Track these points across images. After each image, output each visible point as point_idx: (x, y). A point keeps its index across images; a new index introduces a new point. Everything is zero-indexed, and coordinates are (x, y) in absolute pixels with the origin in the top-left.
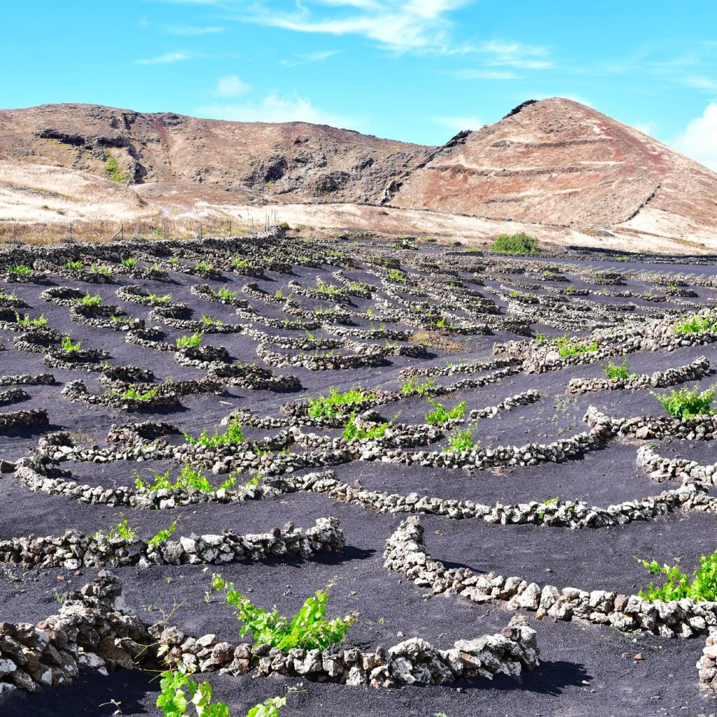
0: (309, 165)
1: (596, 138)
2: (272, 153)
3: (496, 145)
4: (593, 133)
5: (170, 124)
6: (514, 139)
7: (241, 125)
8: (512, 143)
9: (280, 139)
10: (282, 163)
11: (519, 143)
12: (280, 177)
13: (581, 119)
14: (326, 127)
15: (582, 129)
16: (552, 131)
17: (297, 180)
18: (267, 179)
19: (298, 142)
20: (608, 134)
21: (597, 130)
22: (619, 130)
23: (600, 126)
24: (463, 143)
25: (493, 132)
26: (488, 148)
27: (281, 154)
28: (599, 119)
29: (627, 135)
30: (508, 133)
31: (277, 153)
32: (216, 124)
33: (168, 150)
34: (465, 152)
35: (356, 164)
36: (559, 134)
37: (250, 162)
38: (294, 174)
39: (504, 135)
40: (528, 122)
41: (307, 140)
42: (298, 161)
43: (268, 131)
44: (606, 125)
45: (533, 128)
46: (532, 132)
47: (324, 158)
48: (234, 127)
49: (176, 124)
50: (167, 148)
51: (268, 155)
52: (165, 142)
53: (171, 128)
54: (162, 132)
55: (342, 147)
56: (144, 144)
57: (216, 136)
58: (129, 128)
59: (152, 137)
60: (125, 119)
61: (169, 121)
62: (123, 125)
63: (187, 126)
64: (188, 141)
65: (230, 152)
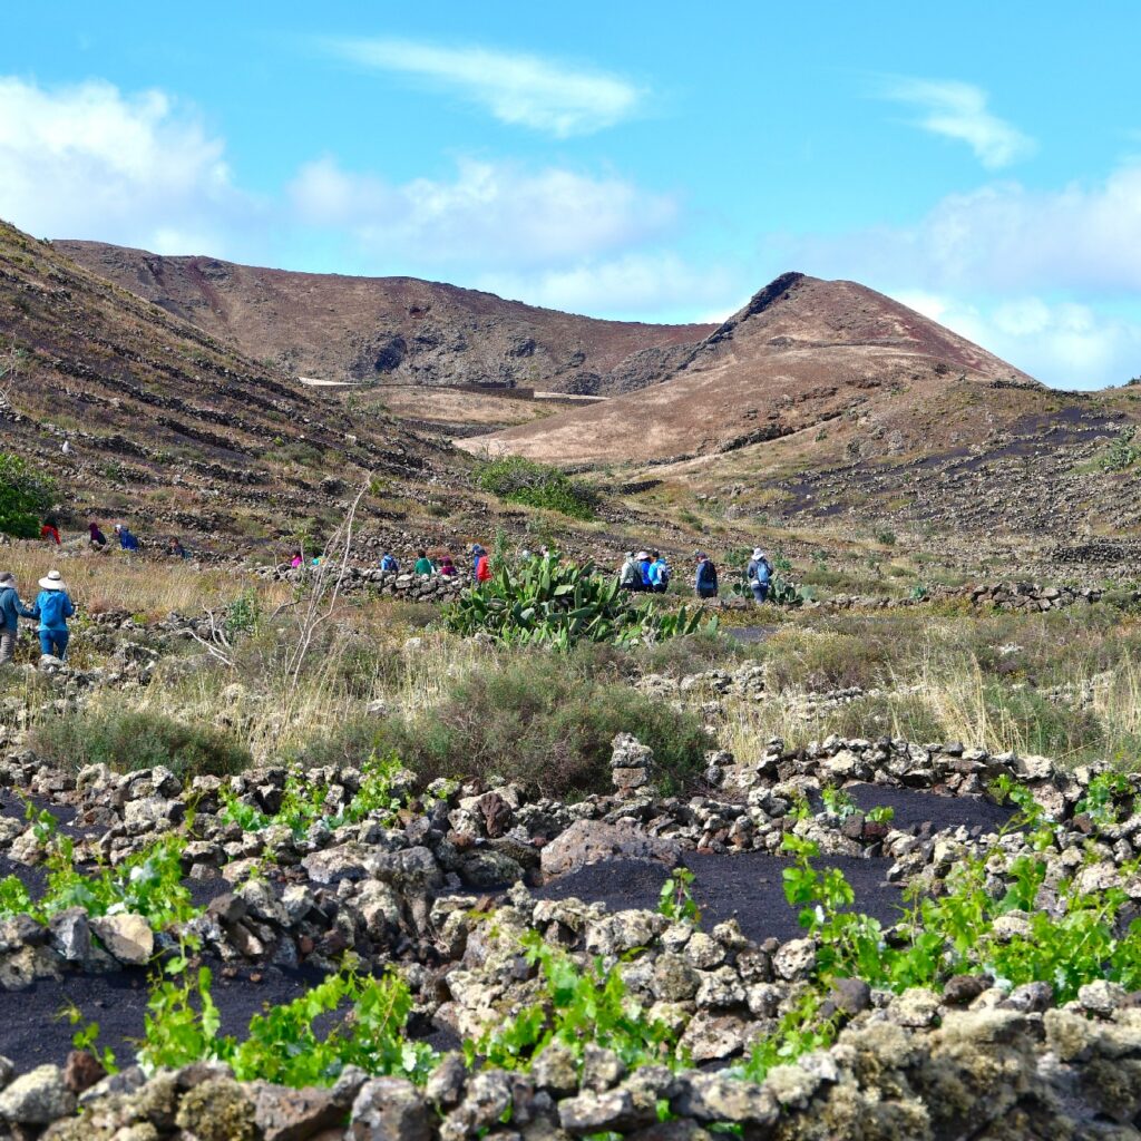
0: (440, 349)
1: (902, 340)
2: (379, 328)
3: (774, 343)
4: (895, 333)
5: (212, 275)
6: (795, 337)
7: (316, 279)
8: (793, 341)
9: (385, 305)
10: (399, 343)
11: (802, 341)
12: (397, 365)
13: (876, 314)
14: (447, 287)
15: (882, 327)
16: (842, 327)
17: (427, 370)
18: (379, 367)
19: (415, 311)
20: (913, 335)
21: (899, 328)
22: (927, 330)
23: (902, 324)
24: (730, 338)
25: (766, 325)
26: (764, 346)
27: (394, 328)
28: (900, 314)
29: (936, 337)
30: (786, 327)
31: (388, 329)
32: (280, 276)
33: (226, 320)
34: (735, 349)
35: (510, 347)
36: (852, 332)
37: (349, 340)
38: (420, 361)
39: (779, 330)
40: (809, 314)
41: (428, 309)
42: (421, 340)
43: (360, 290)
44: (909, 322)
45: (818, 322)
46: (817, 327)
47: (460, 337)
48: (306, 283)
49: (222, 277)
50: (224, 317)
51: (375, 333)
52: (215, 306)
53: (215, 282)
54: (205, 289)
55: (483, 319)
56: (189, 308)
57: (286, 297)
58: (161, 282)
59: (195, 298)
60: (151, 267)
61: (209, 271)
62: (151, 277)
63: (238, 279)
64: (250, 305)
65: (316, 324)
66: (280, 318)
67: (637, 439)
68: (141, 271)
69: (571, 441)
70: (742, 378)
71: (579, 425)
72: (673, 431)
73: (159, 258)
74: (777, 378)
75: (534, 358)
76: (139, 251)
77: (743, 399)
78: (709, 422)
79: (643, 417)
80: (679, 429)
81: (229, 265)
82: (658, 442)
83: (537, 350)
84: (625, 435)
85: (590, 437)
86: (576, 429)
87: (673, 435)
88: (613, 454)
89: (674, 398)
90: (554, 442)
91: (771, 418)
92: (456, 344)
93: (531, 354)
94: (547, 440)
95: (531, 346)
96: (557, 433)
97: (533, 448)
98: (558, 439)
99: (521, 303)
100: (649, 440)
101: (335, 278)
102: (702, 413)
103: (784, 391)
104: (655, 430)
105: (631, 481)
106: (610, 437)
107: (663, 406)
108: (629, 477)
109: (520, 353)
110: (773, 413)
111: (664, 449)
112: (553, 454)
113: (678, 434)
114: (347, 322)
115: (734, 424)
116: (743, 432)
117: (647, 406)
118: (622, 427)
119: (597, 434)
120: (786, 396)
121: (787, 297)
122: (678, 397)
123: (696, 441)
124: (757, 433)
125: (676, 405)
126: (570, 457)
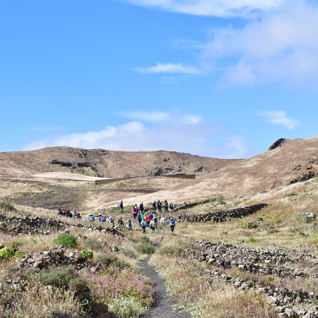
0: (173, 171)
2: (154, 166)
5: (102, 154)
7: (134, 153)
9: (156, 159)
10: (160, 170)
19: (165, 160)
27: (159, 166)
31: (157, 166)
32: (123, 153)
35: (195, 169)
37: (145, 171)
41: (169, 159)
42: (167, 169)
43: (148, 155)
47: (179, 167)
48: (131, 155)
49: (105, 154)
50: (106, 166)
51: (153, 167)
52: (103, 163)
53: (103, 156)
54: (100, 158)
55: (186, 162)
56: (95, 164)
57: (125, 159)
58: (86, 157)
59: (97, 161)
60: (83, 153)
61: (101, 153)
62: (83, 156)
63: (110, 155)
64: (114, 162)
65: (135, 166)
66: (123, 166)
67: (238, 185)
68: (80, 154)
69: (205, 189)
70: (290, 151)
71: (209, 181)
72: (257, 180)
73: (86, 150)
74: (308, 149)
75: (202, 172)
76: (79, 149)
77: (292, 160)
78: (275, 174)
79: (241, 174)
80: (260, 179)
81: (107, 151)
82: (250, 186)
83: (203, 169)
84: (232, 184)
85: (214, 186)
86: (207, 183)
87: (257, 182)
88: (227, 194)
89: (255, 164)
90: (196, 190)
91: (308, 169)
92: (178, 169)
93: (202, 171)
94: (193, 190)
95: (201, 168)
96: (197, 185)
97: (185, 194)
98: (198, 188)
99: (197, 156)
100: (245, 185)
101: (140, 152)
102: (271, 170)
103: (313, 155)
104: (247, 180)
105: (239, 206)
106: (224, 185)
107: (250, 168)
108: (237, 204)
109: (198, 171)
110: (309, 166)
111: (253, 189)
112: (195, 196)
113: (260, 181)
114: (144, 165)
115: (288, 173)
116: (294, 177)
117: (242, 169)
118: (230, 180)
119: (217, 185)
120: (314, 157)
121: (281, 146)
122: (257, 163)
123: (270, 184)
124: (302, 177)
125: (257, 167)
126: (204, 197)
